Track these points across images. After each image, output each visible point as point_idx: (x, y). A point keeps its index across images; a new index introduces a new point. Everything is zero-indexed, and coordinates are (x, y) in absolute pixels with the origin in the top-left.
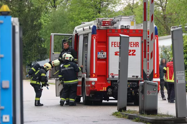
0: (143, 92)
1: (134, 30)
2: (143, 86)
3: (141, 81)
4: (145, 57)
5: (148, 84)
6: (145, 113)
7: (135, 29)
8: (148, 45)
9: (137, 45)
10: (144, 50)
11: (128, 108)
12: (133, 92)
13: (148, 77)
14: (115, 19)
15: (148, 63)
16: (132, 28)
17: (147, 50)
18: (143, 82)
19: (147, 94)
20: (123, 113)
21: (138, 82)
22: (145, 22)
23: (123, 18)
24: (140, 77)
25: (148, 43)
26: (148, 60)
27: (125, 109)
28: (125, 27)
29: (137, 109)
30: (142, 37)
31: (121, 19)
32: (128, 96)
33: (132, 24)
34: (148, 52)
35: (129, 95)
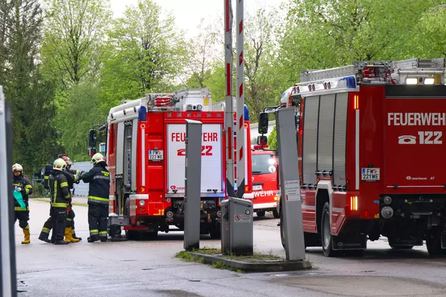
0: (227, 217)
1: (208, 112)
2: (227, 206)
3: (222, 198)
4: (230, 157)
5: (235, 203)
6: (231, 254)
7: (211, 111)
8: (235, 138)
9: (214, 137)
10: (227, 146)
11: (203, 244)
12: (209, 218)
13: (236, 191)
14: (178, 94)
15: (235, 168)
16: (205, 109)
17: (233, 145)
18: (227, 200)
19: (235, 221)
20: (194, 253)
21: (216, 199)
22: (229, 97)
23: (190, 92)
24: (219, 191)
25: (235, 134)
26: (235, 163)
27: (197, 246)
28: (194, 107)
29: (217, 245)
30: (223, 123)
31: (187, 94)
32: (201, 224)
33: (206, 103)
34: (235, 149)
35: (203, 221)
